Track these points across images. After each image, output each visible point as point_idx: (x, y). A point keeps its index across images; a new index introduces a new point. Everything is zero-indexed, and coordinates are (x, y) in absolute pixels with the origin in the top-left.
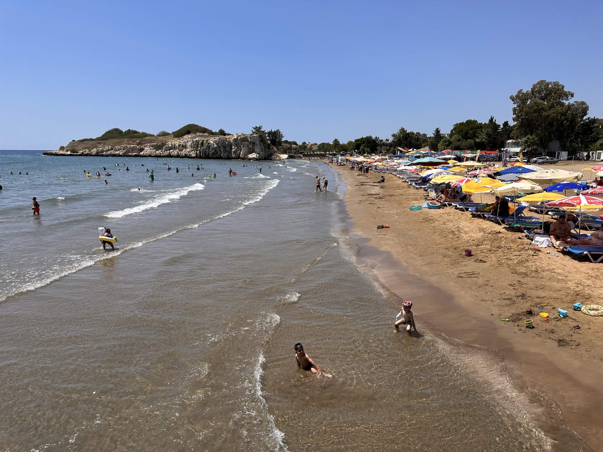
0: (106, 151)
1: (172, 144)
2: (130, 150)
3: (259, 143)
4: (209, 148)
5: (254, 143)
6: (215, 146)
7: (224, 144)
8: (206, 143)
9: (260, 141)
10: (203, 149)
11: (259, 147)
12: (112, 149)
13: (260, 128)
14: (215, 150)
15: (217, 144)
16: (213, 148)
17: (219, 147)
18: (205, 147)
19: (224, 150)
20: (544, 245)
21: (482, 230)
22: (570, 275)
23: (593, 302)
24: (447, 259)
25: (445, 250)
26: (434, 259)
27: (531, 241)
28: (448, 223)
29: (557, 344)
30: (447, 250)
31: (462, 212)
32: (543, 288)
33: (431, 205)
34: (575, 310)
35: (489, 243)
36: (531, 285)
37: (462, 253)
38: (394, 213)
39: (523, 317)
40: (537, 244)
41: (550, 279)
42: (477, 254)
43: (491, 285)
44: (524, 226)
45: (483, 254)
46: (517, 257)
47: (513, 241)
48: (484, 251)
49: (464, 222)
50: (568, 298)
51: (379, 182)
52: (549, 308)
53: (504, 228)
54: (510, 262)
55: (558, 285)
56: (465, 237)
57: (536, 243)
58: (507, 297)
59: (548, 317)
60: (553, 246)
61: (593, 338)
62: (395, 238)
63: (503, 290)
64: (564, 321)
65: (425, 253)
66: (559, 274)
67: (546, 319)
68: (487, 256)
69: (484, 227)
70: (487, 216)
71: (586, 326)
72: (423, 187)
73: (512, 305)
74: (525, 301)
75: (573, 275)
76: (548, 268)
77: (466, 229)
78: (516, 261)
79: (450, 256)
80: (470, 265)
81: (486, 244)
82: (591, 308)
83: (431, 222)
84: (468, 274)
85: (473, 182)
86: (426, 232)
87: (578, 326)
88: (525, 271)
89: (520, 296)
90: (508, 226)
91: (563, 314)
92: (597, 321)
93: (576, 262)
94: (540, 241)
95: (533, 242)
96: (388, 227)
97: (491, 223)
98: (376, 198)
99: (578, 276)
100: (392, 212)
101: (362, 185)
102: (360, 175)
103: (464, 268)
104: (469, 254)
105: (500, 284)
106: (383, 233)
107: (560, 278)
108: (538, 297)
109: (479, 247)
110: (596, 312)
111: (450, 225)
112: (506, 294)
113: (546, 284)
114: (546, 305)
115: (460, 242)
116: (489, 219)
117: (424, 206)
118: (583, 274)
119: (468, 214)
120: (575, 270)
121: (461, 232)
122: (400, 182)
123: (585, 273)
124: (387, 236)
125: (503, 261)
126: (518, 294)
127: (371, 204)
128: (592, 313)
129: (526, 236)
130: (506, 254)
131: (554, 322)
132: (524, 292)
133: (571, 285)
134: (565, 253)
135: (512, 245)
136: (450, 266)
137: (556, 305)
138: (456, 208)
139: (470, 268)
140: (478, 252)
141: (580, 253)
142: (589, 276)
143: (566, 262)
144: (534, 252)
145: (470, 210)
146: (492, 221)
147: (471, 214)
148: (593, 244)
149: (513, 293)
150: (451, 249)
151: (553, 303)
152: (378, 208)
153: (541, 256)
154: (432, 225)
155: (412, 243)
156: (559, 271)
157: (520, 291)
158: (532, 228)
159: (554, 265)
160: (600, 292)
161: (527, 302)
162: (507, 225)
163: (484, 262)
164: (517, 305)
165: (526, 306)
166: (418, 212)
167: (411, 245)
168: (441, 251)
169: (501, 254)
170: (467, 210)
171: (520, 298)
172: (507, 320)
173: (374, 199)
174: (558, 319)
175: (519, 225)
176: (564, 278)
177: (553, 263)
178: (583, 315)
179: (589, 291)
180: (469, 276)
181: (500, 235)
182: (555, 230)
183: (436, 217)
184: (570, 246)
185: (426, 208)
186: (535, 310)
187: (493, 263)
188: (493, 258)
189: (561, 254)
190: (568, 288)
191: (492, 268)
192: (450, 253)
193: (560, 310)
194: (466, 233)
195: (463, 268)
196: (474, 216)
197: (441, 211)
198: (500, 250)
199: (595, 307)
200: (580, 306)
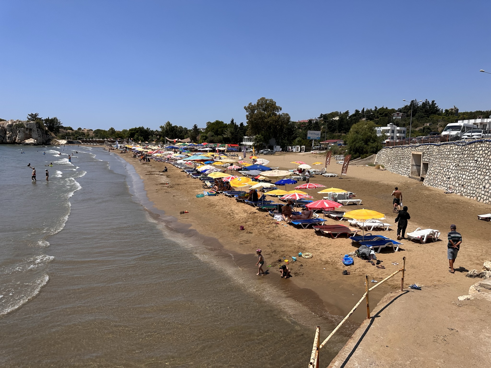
3: (36, 129)
5: (31, 130)
9: (37, 127)
11: (37, 133)
13: (36, 115)
20: (280, 220)
21: (245, 211)
22: (294, 237)
23: (306, 251)
24: (231, 233)
25: (228, 227)
26: (224, 234)
27: (272, 217)
28: (225, 207)
29: (294, 275)
30: (229, 227)
31: (230, 198)
32: (283, 246)
33: (210, 193)
34: (299, 256)
35: (252, 220)
36: (278, 245)
37: (238, 228)
38: (186, 200)
39: (277, 263)
40: (276, 219)
41: (286, 240)
42: (247, 228)
44: (268, 208)
45: (250, 228)
46: (268, 228)
47: (264, 218)
48: (250, 226)
49: (234, 206)
50: (295, 251)
51: (163, 171)
52: (288, 257)
53: (257, 209)
54: (265, 232)
55: (290, 244)
56: (237, 217)
58: (267, 253)
59: (288, 262)
60: (284, 220)
61: (308, 270)
62: (195, 221)
63: (265, 249)
64: (295, 263)
65: (218, 230)
66: (290, 237)
68: (252, 229)
69: (246, 209)
70: (246, 201)
71: (305, 264)
72: (199, 177)
73: (271, 258)
74: (276, 254)
75: (296, 237)
76: (284, 234)
77: (236, 211)
78: (268, 231)
79: (232, 231)
80: (244, 236)
81: (250, 221)
82: (306, 255)
83: (214, 207)
84: (245, 241)
86: (213, 215)
87: (302, 265)
88: (273, 237)
89: (274, 252)
90: (259, 208)
91: (294, 259)
92: (309, 261)
93: (296, 229)
94: (277, 217)
95: (274, 218)
96: (187, 212)
97: (249, 206)
98: (168, 187)
99: (298, 238)
100: (185, 200)
101: (151, 174)
102: (144, 164)
103: (242, 238)
104: (242, 228)
105: (262, 246)
106: (185, 217)
107: (290, 239)
108: (282, 252)
109: (247, 223)
110: (308, 257)
111: (226, 208)
112: (267, 251)
113: (285, 243)
114: (287, 256)
115: (235, 220)
116: (247, 203)
117: (205, 194)
118: (300, 236)
119: (234, 199)
120: (296, 234)
121: (234, 214)
122: (180, 172)
123: (301, 235)
124: (189, 219)
125: (261, 232)
126: (273, 251)
127: (166, 192)
128: (307, 257)
129: (270, 214)
130: (262, 227)
131: (291, 264)
132: (275, 249)
133: (296, 243)
134: (290, 224)
135: (264, 221)
136: (234, 237)
137: (291, 255)
138: (226, 195)
139: (245, 237)
140: (247, 227)
141: (298, 224)
142: (303, 237)
143: (292, 230)
144: (276, 225)
145: (235, 197)
146: (249, 204)
147: (236, 199)
148: (303, 218)
149: (270, 250)
150: (231, 226)
151: (289, 254)
152: (174, 196)
153: (279, 227)
154: (215, 209)
155: (207, 224)
156: (290, 235)
157: (273, 249)
158: (272, 209)
159: (287, 232)
160: (309, 245)
161: (277, 255)
162: (258, 207)
163: (251, 233)
164: (273, 257)
165: (277, 257)
166: (203, 198)
168: (227, 227)
169: (259, 227)
170: (233, 196)
172: (270, 266)
173: (166, 188)
174: (293, 262)
175: (265, 208)
176: (292, 239)
177: (286, 231)
178: (303, 258)
179: (304, 246)
180: (246, 243)
181: (256, 214)
182: (284, 211)
183: (216, 203)
184: (293, 221)
185: (207, 195)
186: (282, 258)
187: (256, 233)
188: (255, 230)
189: (289, 225)
190: (295, 245)
191: (256, 236)
192: (232, 229)
193: (293, 257)
194: (237, 214)
195: (241, 238)
196: (238, 201)
197: (217, 197)
198: (258, 224)
199: (308, 254)
200: (301, 254)
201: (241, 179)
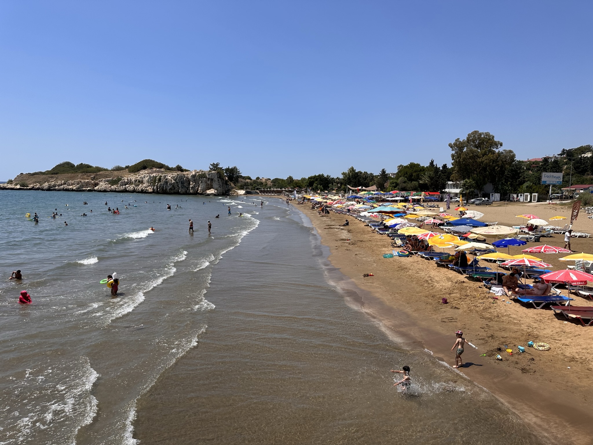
0: (59, 186)
1: (128, 179)
2: (84, 184)
3: (217, 179)
4: (167, 184)
5: (212, 180)
6: (173, 181)
7: (182, 180)
8: (164, 179)
9: (218, 177)
10: (161, 184)
11: (217, 183)
12: (65, 184)
13: (217, 165)
14: (173, 186)
15: (175, 180)
16: (171, 184)
17: (177, 183)
18: (162, 183)
19: (181, 186)
20: (500, 294)
21: (449, 279)
22: (522, 319)
23: (540, 341)
24: (429, 307)
25: (425, 298)
26: (420, 306)
27: (488, 290)
28: (421, 272)
29: (521, 372)
30: (427, 298)
31: (428, 261)
32: (505, 330)
33: (400, 253)
34: (529, 347)
35: (458, 292)
36: (496, 328)
37: (439, 300)
38: (371, 260)
39: (495, 352)
40: (495, 292)
41: (509, 322)
42: (451, 301)
43: (468, 328)
44: (482, 277)
45: (455, 302)
46: (482, 304)
47: (476, 290)
48: (456, 299)
49: (433, 272)
50: (523, 338)
51: (344, 225)
52: (512, 345)
53: (466, 277)
54: (477, 309)
55: (516, 328)
56: (437, 285)
57: (493, 292)
58: (481, 338)
59: (512, 352)
60: (507, 295)
61: (543, 367)
62: (382, 287)
63: (478, 332)
64: (523, 355)
65: (411, 301)
66: (514, 319)
67: (511, 354)
68: (459, 304)
69: (450, 276)
70: (450, 266)
71: (538, 358)
72: (387, 233)
73: (486, 344)
74: (494, 340)
75: (524, 319)
76: (505, 314)
77: (436, 278)
78: (482, 308)
79: (431, 304)
80: (447, 312)
81: (456, 293)
82: (540, 345)
83: (406, 270)
84: (449, 319)
85: (437, 238)
86: (405, 281)
87: (533, 358)
88: (490, 317)
89: (490, 336)
90: (468, 276)
91: (522, 350)
92: (544, 355)
93: (525, 308)
94: (496, 290)
95: (491, 291)
96: (372, 276)
97: (455, 272)
98: (349, 244)
99: (528, 320)
100: (369, 260)
101: (330, 228)
102: (323, 216)
103: (445, 314)
104: (445, 302)
105: (474, 327)
106: (370, 281)
107: (515, 321)
108: (503, 338)
109: (451, 295)
110: (543, 348)
111: (422, 274)
112: (480, 335)
113: (507, 327)
114: (510, 344)
115: (434, 290)
116: (452, 269)
117: (395, 255)
118: (531, 318)
119: (433, 263)
120: (525, 315)
121: (433, 281)
122: (363, 226)
123: (532, 318)
124: (374, 284)
125: (472, 308)
126: (489, 335)
127: (347, 250)
128: (541, 348)
129: (484, 285)
130: (473, 302)
131: (517, 356)
132: (492, 334)
133: (524, 327)
134: (516, 301)
135: (476, 294)
136: (433, 312)
137: (516, 343)
138: (423, 257)
139: (449, 314)
140: (452, 300)
141: (527, 302)
142: (535, 320)
143: (518, 309)
144: (493, 300)
145: (434, 259)
146: (455, 270)
147: (436, 263)
148: (535, 294)
149: (485, 334)
150: (429, 297)
151: (514, 341)
152: (356, 255)
153: (499, 304)
154: (408, 273)
155: (397, 292)
156: (514, 316)
157: (490, 333)
158: (488, 279)
159: (510, 311)
160: (544, 332)
161: (496, 341)
162: (467, 274)
163: (458, 309)
164: (489, 344)
165: (495, 345)
166: (391, 259)
167: (398, 293)
168: (423, 298)
169: (469, 302)
170: (432, 259)
171: (491, 338)
172: (485, 355)
173: (347, 244)
174: (519, 354)
175: (478, 276)
176: (519, 322)
177: (508, 309)
178: (535, 350)
179: (537, 332)
180: (450, 321)
181: (465, 284)
182: (506, 282)
183: (409, 266)
184: (519, 296)
185: (397, 256)
186: (503, 347)
187: (465, 309)
188: (464, 305)
189: (513, 302)
190: (522, 330)
191: (465, 314)
192: (430, 301)
193: (519, 347)
194: (438, 282)
195: (443, 314)
196: (439, 265)
197: (409, 259)
198: (467, 298)
199: (542, 344)
200: (532, 344)
201: (443, 237)
